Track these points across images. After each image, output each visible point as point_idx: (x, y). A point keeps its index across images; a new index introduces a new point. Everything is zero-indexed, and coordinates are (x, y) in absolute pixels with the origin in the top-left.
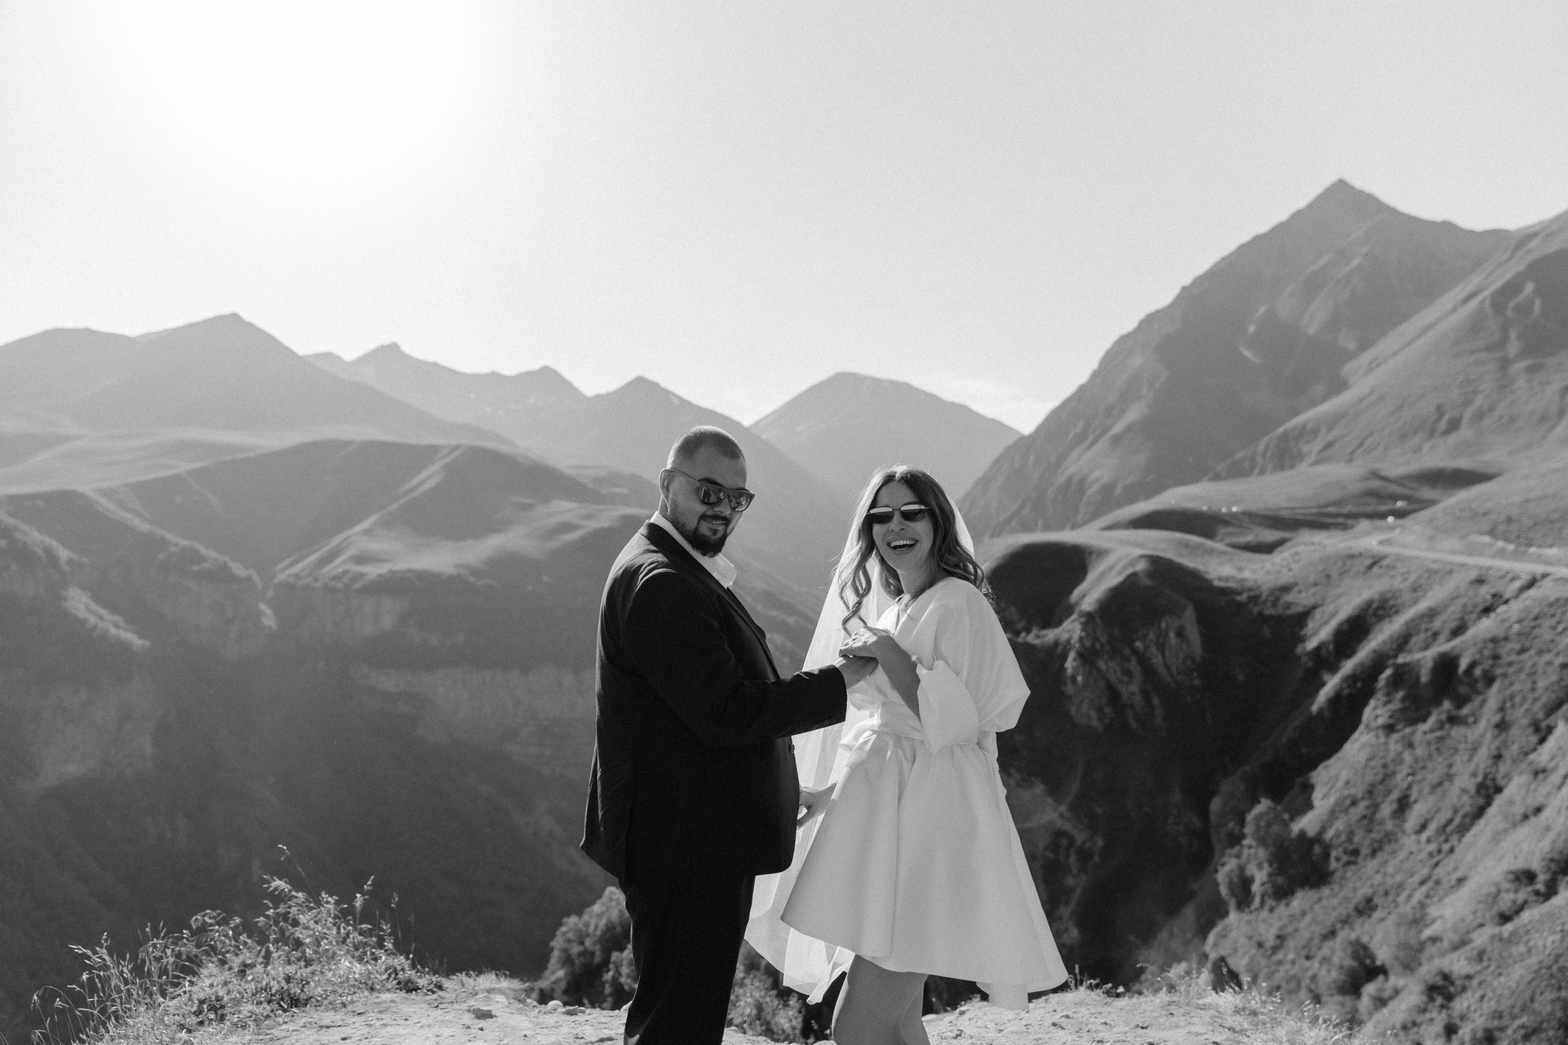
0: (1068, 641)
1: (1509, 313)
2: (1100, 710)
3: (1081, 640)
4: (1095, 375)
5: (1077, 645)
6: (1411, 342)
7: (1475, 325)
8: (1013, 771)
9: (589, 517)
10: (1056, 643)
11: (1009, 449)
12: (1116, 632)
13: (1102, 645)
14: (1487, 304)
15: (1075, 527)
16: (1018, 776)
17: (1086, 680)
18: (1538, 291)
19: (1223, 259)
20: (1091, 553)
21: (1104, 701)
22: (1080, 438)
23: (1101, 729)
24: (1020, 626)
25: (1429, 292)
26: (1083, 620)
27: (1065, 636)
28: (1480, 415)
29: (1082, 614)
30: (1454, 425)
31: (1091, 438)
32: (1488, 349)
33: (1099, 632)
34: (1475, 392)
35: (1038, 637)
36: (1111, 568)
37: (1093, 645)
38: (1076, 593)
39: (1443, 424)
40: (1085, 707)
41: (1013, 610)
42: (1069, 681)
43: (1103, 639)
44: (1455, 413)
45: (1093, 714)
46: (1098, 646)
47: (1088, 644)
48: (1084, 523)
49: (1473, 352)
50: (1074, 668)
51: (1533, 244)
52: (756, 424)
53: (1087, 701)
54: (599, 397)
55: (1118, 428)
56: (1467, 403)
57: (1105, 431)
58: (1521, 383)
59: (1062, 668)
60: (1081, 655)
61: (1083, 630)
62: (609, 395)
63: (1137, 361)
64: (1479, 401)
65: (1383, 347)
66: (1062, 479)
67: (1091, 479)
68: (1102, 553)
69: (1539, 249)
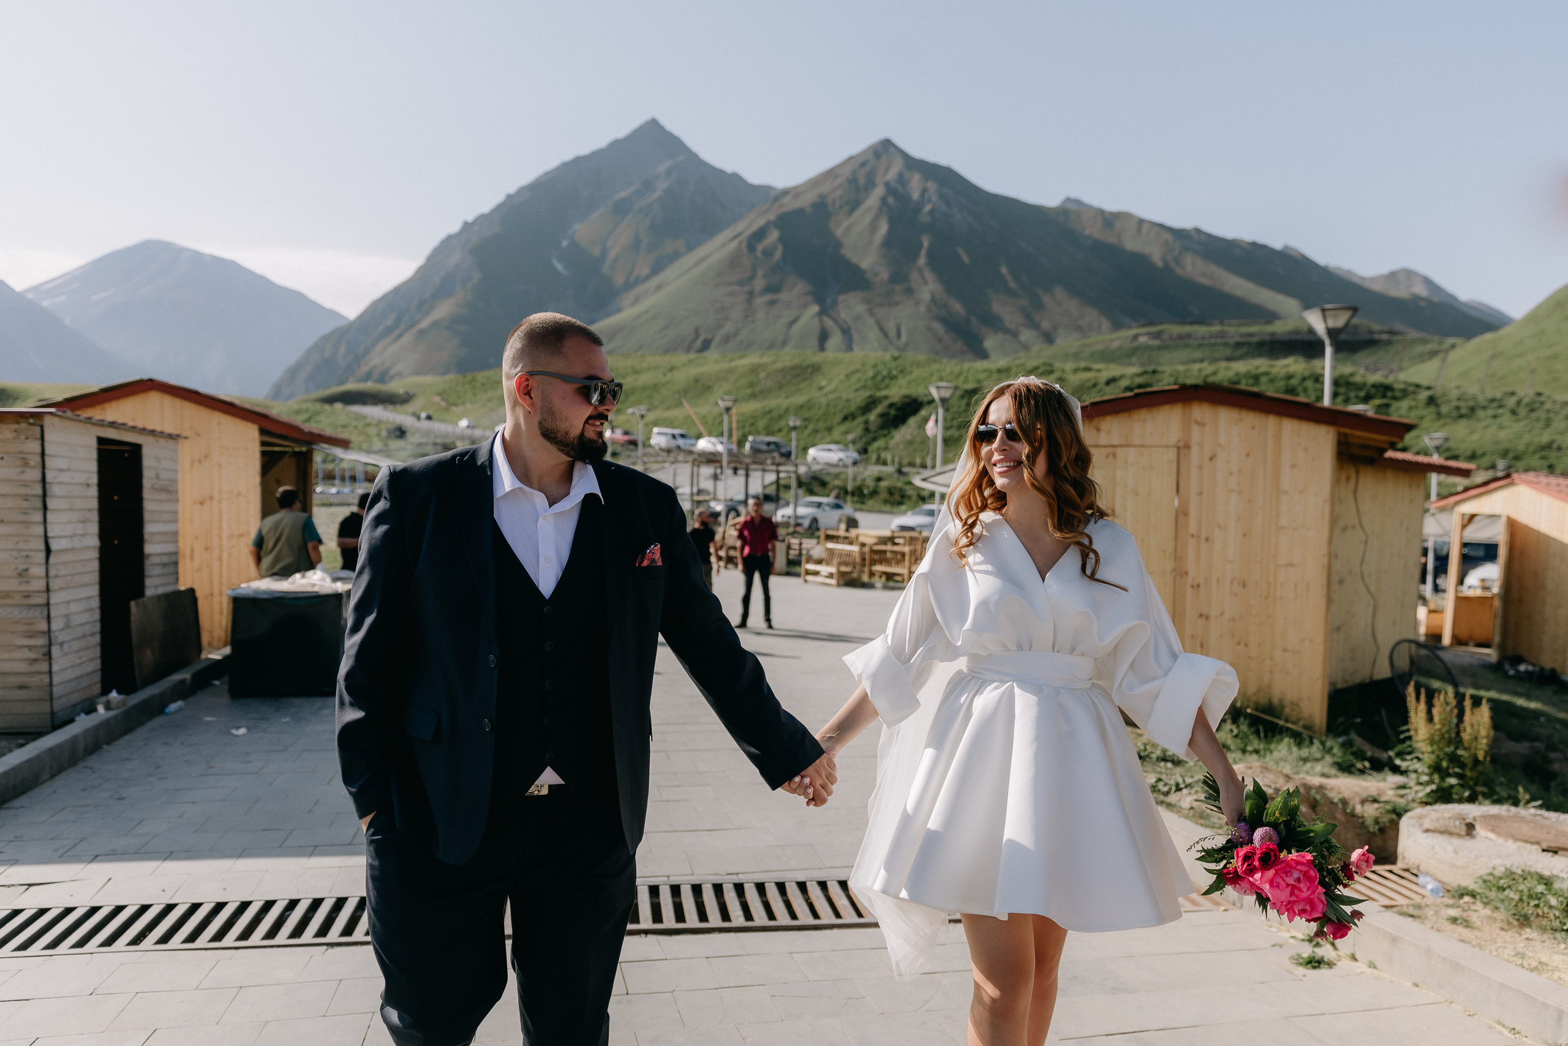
1: (759, 254)
4: (420, 271)
6: (690, 269)
7: (733, 262)
14: (744, 245)
18: (781, 239)
19: (546, 174)
22: (389, 331)
25: (711, 229)
28: (727, 339)
30: (706, 346)
31: (399, 330)
32: (741, 283)
34: (727, 319)
39: (698, 344)
44: (709, 336)
49: (730, 284)
51: (786, 200)
55: (424, 324)
56: (720, 327)
57: (412, 325)
58: (761, 315)
63: (455, 259)
64: (728, 327)
65: (669, 273)
66: (364, 370)
67: (392, 371)
69: (790, 204)
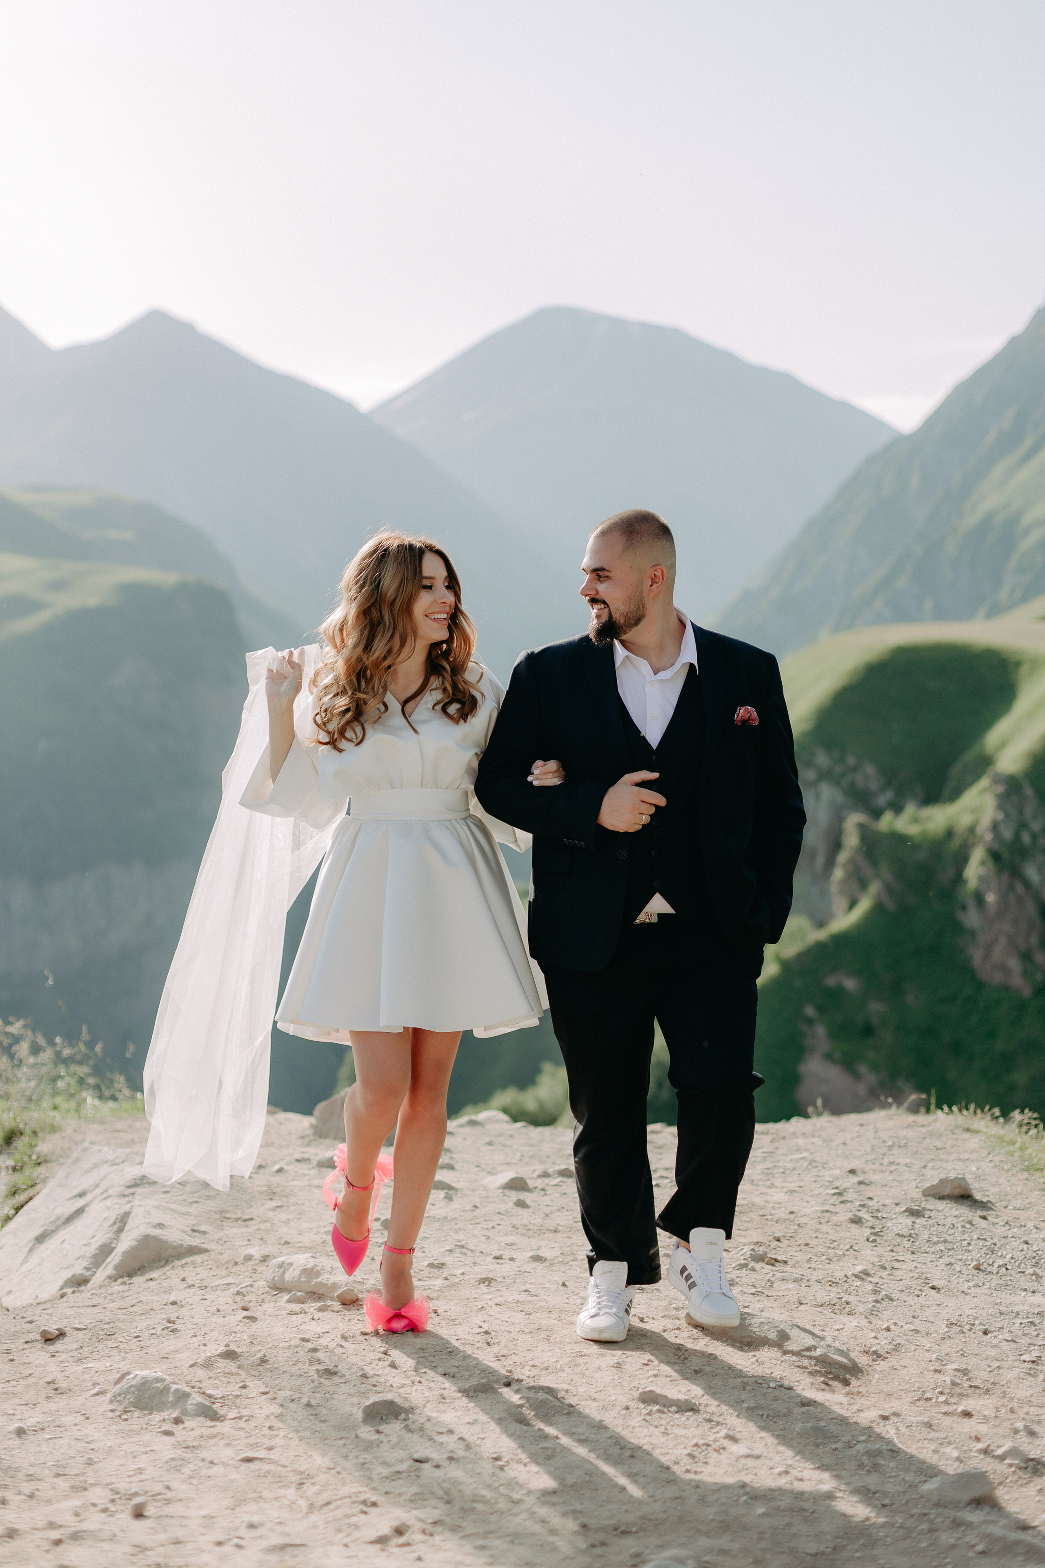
0: (972, 830)
2: (1026, 957)
3: (995, 827)
4: (1039, 318)
5: (988, 837)
8: (863, 1069)
9: (58, 586)
10: (950, 834)
11: (872, 460)
13: (1035, 837)
15: (994, 611)
16: (872, 1078)
17: (1003, 901)
20: (1018, 664)
21: (1034, 940)
22: (1009, 443)
23: (1027, 992)
24: (882, 800)
26: (1000, 789)
27: (966, 820)
29: (997, 779)
31: (1028, 441)
33: (1028, 811)
35: (915, 820)
37: (1017, 836)
38: (993, 738)
40: (998, 953)
41: (870, 769)
42: (971, 903)
43: (1037, 826)
45: (1014, 963)
46: (1026, 838)
47: (1008, 834)
48: (1012, 605)
50: (981, 879)
52: (384, 407)
53: (1003, 940)
54: (75, 351)
59: (958, 878)
60: (995, 856)
61: (1000, 807)
62: (96, 346)
66: (971, 520)
67: (1026, 520)
68: (1038, 664)
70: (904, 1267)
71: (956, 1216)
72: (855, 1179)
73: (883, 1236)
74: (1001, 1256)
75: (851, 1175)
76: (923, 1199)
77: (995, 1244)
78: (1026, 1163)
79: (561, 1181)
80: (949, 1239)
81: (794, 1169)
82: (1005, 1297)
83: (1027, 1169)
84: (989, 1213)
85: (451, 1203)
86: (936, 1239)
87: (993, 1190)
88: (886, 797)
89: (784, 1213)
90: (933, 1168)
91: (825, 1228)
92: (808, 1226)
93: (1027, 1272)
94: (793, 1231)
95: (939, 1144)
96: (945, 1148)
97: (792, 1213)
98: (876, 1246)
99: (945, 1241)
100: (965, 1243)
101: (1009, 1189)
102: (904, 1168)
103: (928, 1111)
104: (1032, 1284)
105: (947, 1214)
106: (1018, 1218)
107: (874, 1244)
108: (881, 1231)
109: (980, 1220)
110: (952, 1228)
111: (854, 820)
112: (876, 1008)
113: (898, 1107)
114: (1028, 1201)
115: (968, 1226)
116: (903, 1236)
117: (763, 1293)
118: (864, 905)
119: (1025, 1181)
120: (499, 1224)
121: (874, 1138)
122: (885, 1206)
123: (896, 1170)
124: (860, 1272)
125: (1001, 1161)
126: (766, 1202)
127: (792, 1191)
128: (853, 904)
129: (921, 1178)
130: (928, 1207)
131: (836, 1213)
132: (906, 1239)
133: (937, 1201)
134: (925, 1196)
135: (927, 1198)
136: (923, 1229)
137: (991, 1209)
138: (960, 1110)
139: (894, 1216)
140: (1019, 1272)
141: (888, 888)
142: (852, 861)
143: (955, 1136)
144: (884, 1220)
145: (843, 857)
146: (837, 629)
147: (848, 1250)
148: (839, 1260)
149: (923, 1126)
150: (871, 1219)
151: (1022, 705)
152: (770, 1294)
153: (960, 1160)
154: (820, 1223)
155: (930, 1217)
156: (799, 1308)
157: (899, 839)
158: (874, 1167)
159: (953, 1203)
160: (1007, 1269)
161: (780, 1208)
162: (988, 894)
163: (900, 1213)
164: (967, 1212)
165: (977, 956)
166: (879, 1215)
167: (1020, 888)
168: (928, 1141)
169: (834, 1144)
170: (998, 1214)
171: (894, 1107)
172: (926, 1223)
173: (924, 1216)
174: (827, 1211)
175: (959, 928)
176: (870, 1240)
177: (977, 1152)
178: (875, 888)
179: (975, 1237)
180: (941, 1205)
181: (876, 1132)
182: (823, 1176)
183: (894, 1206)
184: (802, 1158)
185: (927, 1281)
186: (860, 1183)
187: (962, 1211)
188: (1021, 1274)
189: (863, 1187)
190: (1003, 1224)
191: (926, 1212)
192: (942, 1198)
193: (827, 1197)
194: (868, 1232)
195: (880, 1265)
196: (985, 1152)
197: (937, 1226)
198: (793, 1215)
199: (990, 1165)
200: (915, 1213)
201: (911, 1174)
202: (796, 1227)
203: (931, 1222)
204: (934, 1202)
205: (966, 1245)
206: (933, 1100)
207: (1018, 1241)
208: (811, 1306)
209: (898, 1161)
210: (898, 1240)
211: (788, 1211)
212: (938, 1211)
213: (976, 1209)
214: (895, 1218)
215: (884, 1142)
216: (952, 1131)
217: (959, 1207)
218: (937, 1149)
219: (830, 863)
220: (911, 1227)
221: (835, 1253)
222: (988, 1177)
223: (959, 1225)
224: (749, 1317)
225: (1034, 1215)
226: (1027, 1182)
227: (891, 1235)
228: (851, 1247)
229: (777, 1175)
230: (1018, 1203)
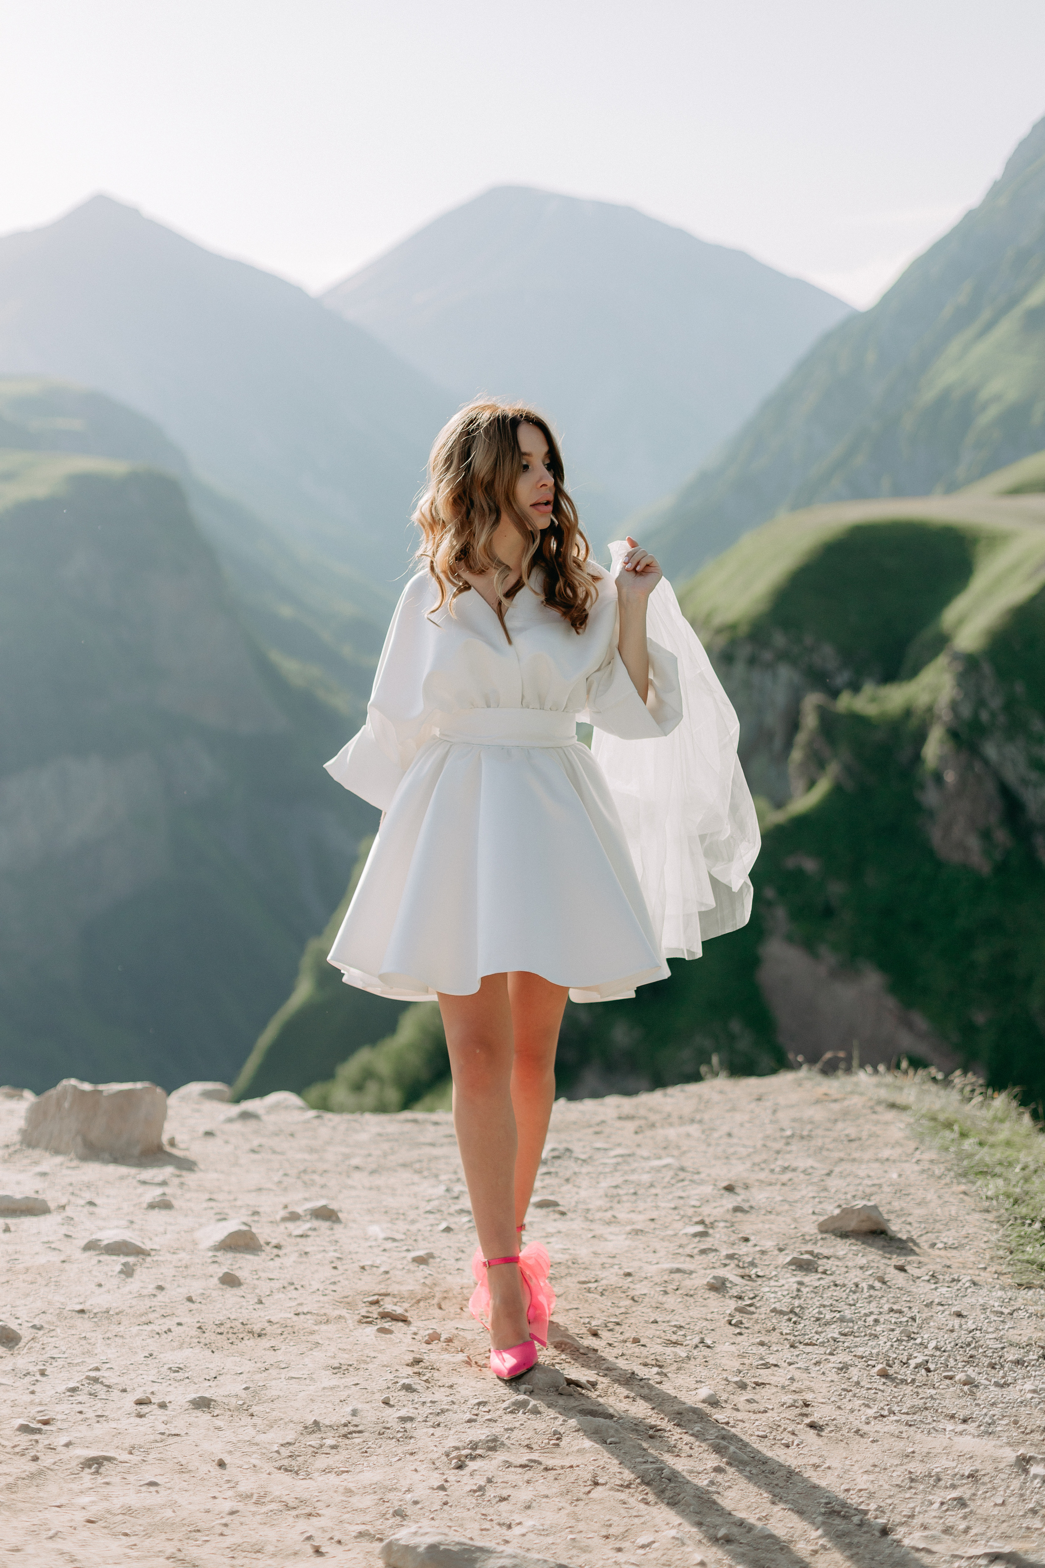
0: (930, 709)
2: (986, 835)
3: (954, 706)
4: (996, 190)
5: (947, 716)
10: (908, 713)
11: (827, 337)
12: (1019, 688)
13: (993, 715)
15: (952, 488)
17: (962, 780)
20: (977, 540)
21: (994, 817)
22: (966, 316)
23: (988, 870)
24: (839, 680)
26: (959, 667)
27: (925, 699)
29: (957, 657)
31: (986, 315)
33: (987, 689)
35: (873, 700)
36: (1013, 569)
37: (976, 714)
38: (950, 615)
40: (958, 831)
41: (828, 649)
42: (930, 783)
43: (996, 702)
45: (974, 843)
46: (984, 716)
47: (966, 711)
48: (970, 481)
50: (939, 757)
52: (334, 291)
53: (962, 818)
57: (1013, 302)
59: (917, 758)
60: (953, 734)
61: (959, 685)
66: (928, 395)
68: (996, 540)
70: (773, 1380)
71: (861, 1268)
72: (730, 1202)
73: (753, 1313)
74: (921, 1344)
75: (726, 1194)
76: (819, 1237)
77: (914, 1319)
78: (965, 1163)
79: (310, 1229)
80: (848, 1313)
81: (652, 1186)
82: (923, 1442)
83: (965, 1175)
84: (910, 1258)
85: (130, 1280)
86: (829, 1316)
87: (918, 1212)
88: (842, 678)
89: (617, 1275)
90: (842, 1176)
91: (671, 1301)
92: (647, 1299)
93: (957, 1378)
94: (623, 1310)
95: (852, 1131)
96: (860, 1139)
97: (629, 1274)
98: (740, 1334)
99: (842, 1320)
100: (870, 1320)
101: (939, 1211)
102: (802, 1176)
103: (848, 1070)
104: (962, 1402)
105: (850, 1264)
106: (949, 1267)
107: (738, 1330)
108: (751, 1305)
109: (896, 1271)
110: (854, 1292)
111: (812, 701)
112: (836, 889)
113: (810, 1069)
114: (964, 1233)
115: (878, 1285)
116: (781, 1313)
117: (540, 1463)
118: (823, 787)
119: (962, 1196)
120: (179, 1324)
121: (771, 1122)
122: (763, 1252)
123: (790, 1180)
124: (704, 1401)
125: (932, 1161)
126: (595, 1253)
127: (637, 1232)
128: (811, 784)
129: (823, 1194)
130: (826, 1252)
131: (691, 1273)
132: (786, 1317)
133: (838, 1239)
134: (822, 1232)
135: (824, 1236)
136: (813, 1295)
137: (912, 1252)
138: (888, 1069)
139: (774, 1273)
140: (946, 1377)
141: (848, 770)
142: (810, 744)
143: (874, 1117)
144: (759, 1281)
145: (802, 738)
146: (795, 507)
147: (697, 1346)
148: (679, 1369)
149: (835, 1101)
150: (738, 1280)
151: (979, 582)
152: (550, 1463)
153: (877, 1160)
154: (666, 1293)
155: (824, 1272)
156: (591, 1495)
157: (858, 720)
158: (762, 1176)
159: (859, 1243)
160: (928, 1370)
161: (612, 1266)
162: (946, 772)
163: (784, 1266)
164: (879, 1258)
165: (936, 835)
166: (753, 1272)
167: (978, 767)
168: (840, 1125)
169: (716, 1135)
170: (922, 1259)
171: (805, 1067)
172: (817, 1284)
173: (816, 1271)
174: (678, 1271)
175: (917, 807)
176: (733, 1322)
177: (901, 1145)
178: (833, 769)
179: (886, 1307)
180: (843, 1247)
181: (775, 1112)
182: (688, 1197)
183: (776, 1252)
184: (665, 1166)
185: (805, 1410)
186: (737, 1209)
187: (871, 1257)
188: (948, 1382)
189: (739, 1214)
190: (927, 1278)
191: (820, 1262)
192: (844, 1235)
193: (684, 1241)
194: (733, 1304)
195: (736, 1383)
196: (912, 1145)
197: (833, 1288)
198: (630, 1279)
199: (917, 1168)
200: (804, 1266)
201: (810, 1188)
202: (629, 1302)
203: (827, 1280)
204: (835, 1243)
205: (872, 1323)
206: (856, 1054)
207: (947, 1313)
208: (611, 1489)
209: (794, 1164)
210: (774, 1321)
211: (622, 1272)
212: (838, 1258)
213: (890, 1253)
214: (776, 1276)
215: (782, 1130)
216: (871, 1108)
217: (869, 1249)
218: (850, 1141)
219: (789, 745)
220: (795, 1293)
221: (675, 1354)
222: (912, 1190)
223: (864, 1285)
224: (483, 1557)
225: (972, 1259)
226: (966, 1198)
227: (763, 1311)
228: (702, 1341)
229: (625, 1198)
230: (949, 1237)
